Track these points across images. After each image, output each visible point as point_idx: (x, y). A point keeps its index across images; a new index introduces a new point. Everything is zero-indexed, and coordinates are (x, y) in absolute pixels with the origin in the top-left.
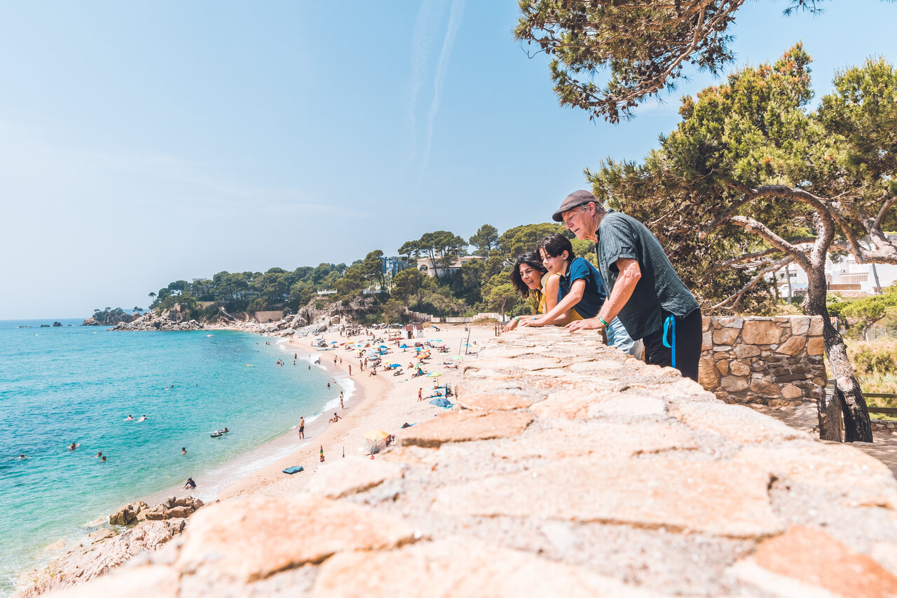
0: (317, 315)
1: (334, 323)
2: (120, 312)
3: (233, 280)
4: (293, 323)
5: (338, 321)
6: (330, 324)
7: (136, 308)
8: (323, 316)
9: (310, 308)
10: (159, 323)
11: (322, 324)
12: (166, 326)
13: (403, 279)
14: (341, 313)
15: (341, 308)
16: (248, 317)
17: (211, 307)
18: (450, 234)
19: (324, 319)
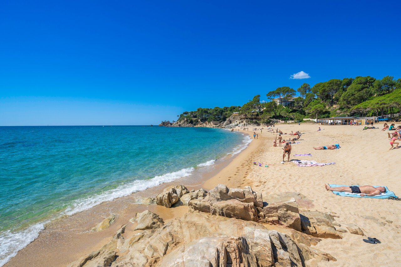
0: (233, 121)
1: (241, 122)
2: (169, 122)
3: (203, 110)
4: (224, 124)
5: (242, 122)
6: (240, 123)
7: (173, 121)
8: (236, 121)
9: (231, 118)
10: (180, 125)
11: (236, 123)
12: (182, 126)
13: (269, 105)
14: (244, 119)
15: (244, 117)
16: (208, 123)
17: (196, 119)
18: (288, 88)
19: (237, 121)
